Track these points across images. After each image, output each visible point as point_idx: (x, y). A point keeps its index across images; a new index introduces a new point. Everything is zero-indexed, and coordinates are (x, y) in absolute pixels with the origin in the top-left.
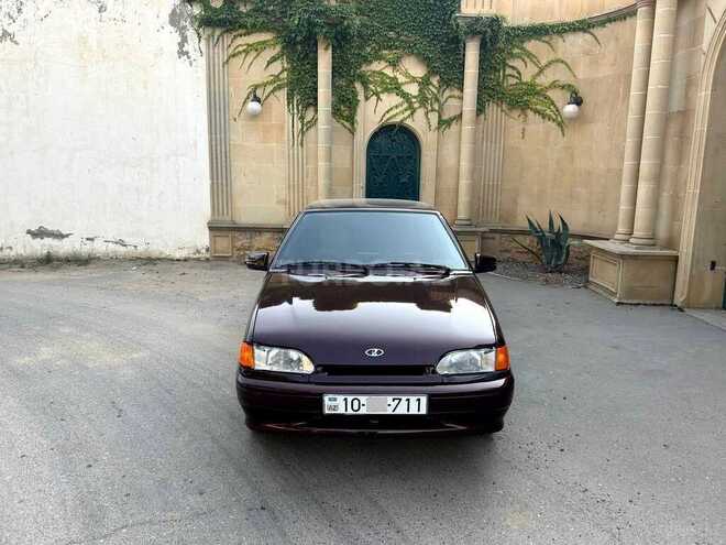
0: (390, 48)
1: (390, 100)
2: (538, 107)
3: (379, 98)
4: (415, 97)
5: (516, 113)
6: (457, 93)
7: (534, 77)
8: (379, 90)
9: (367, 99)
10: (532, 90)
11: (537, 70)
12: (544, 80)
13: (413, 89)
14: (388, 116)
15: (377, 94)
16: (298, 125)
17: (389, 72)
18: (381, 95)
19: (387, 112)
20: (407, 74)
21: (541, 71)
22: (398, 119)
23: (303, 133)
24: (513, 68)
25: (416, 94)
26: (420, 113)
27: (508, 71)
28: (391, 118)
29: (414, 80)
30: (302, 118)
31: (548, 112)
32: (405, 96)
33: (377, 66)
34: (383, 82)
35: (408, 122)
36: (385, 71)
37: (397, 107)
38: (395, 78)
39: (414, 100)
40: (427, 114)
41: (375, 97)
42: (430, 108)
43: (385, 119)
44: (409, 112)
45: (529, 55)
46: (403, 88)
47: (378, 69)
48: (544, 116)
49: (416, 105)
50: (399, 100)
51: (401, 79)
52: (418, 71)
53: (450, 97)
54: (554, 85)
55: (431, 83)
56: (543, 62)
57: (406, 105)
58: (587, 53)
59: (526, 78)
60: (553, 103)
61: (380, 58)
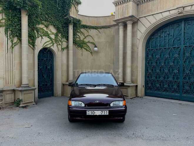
0: (46, 21)
1: (46, 39)
2: (85, 48)
3: (42, 38)
4: (54, 39)
5: (80, 48)
6: (65, 40)
7: (84, 39)
8: (42, 35)
9: (38, 37)
10: (83, 42)
11: (84, 37)
12: (86, 40)
13: (53, 37)
14: (45, 44)
15: (41, 36)
16: (10, 44)
17: (45, 29)
18: (43, 37)
19: (45, 43)
20: (51, 31)
21: (85, 37)
22: (48, 46)
23: (12, 48)
24: (78, 35)
25: (54, 38)
26: (55, 45)
27: (77, 36)
28: (46, 45)
29: (53, 33)
30: (12, 41)
31: (88, 49)
32: (50, 38)
33: (41, 26)
34: (43, 32)
35: (52, 47)
36: (44, 28)
37: (48, 42)
38: (47, 32)
39: (53, 40)
40: (57, 45)
41: (40, 37)
42: (58, 44)
43: (44, 46)
44: (52, 44)
45: (82, 33)
46: (50, 35)
47: (41, 27)
48: (87, 50)
49: (54, 42)
50: (49, 40)
51: (49, 33)
52: (54, 31)
53: (64, 41)
54: (89, 42)
55: (58, 36)
56: (86, 35)
57: (51, 42)
58: (97, 35)
59: (82, 39)
60: (89, 47)
61: (42, 24)
